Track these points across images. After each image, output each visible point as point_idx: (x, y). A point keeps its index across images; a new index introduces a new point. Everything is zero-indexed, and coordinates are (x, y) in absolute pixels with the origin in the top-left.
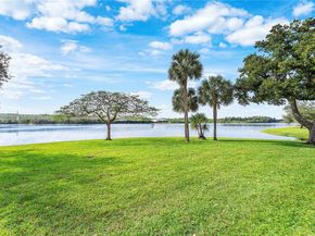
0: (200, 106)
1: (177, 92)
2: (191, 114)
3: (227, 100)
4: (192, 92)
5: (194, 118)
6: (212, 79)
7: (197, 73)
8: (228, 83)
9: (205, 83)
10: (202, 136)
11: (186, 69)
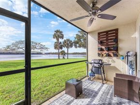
0: (63, 48)
1: (55, 43)
2: (60, 50)
3: (71, 46)
4: (61, 43)
5: (61, 52)
6: (67, 39)
7: (62, 37)
8: (71, 41)
9: (65, 40)
10: (64, 58)
11: (59, 36)
